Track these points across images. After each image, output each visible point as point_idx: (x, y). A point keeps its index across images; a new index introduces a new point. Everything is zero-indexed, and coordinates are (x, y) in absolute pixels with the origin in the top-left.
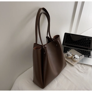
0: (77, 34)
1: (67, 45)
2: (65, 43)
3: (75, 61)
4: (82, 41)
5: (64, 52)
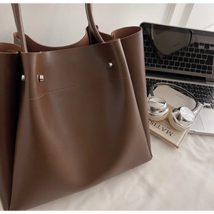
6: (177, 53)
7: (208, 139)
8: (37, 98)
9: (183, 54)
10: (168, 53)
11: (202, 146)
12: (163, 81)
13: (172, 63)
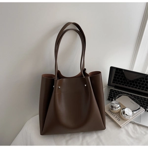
0: (134, 70)
1: (116, 87)
2: (113, 82)
3: (124, 120)
4: (144, 81)
5: (109, 99)
6: (137, 80)
7: (142, 128)
8: (57, 94)
9: (141, 81)
10: (131, 79)
11: (136, 131)
12: (127, 94)
13: (134, 85)
